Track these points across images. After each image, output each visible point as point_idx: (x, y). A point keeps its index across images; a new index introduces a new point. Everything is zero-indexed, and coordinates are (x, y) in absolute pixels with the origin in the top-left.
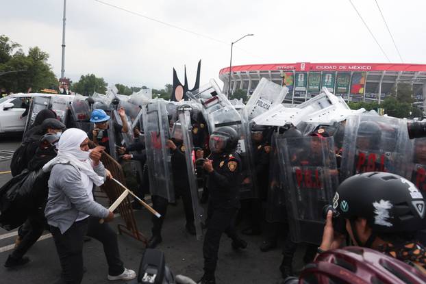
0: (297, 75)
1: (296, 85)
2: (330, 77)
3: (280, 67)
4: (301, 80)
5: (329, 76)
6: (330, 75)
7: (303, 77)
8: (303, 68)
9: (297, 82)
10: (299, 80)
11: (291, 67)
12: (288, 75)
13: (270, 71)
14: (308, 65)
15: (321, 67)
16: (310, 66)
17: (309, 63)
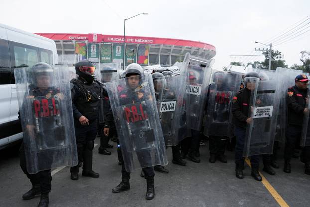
0: (89, 46)
1: (90, 56)
2: (120, 49)
3: (73, 38)
4: (93, 51)
5: (118, 48)
6: (120, 47)
7: (95, 48)
8: (95, 39)
9: (90, 53)
10: (92, 51)
11: (83, 38)
12: (81, 46)
13: (61, 41)
14: (99, 36)
15: (112, 39)
16: (101, 38)
17: (101, 35)
